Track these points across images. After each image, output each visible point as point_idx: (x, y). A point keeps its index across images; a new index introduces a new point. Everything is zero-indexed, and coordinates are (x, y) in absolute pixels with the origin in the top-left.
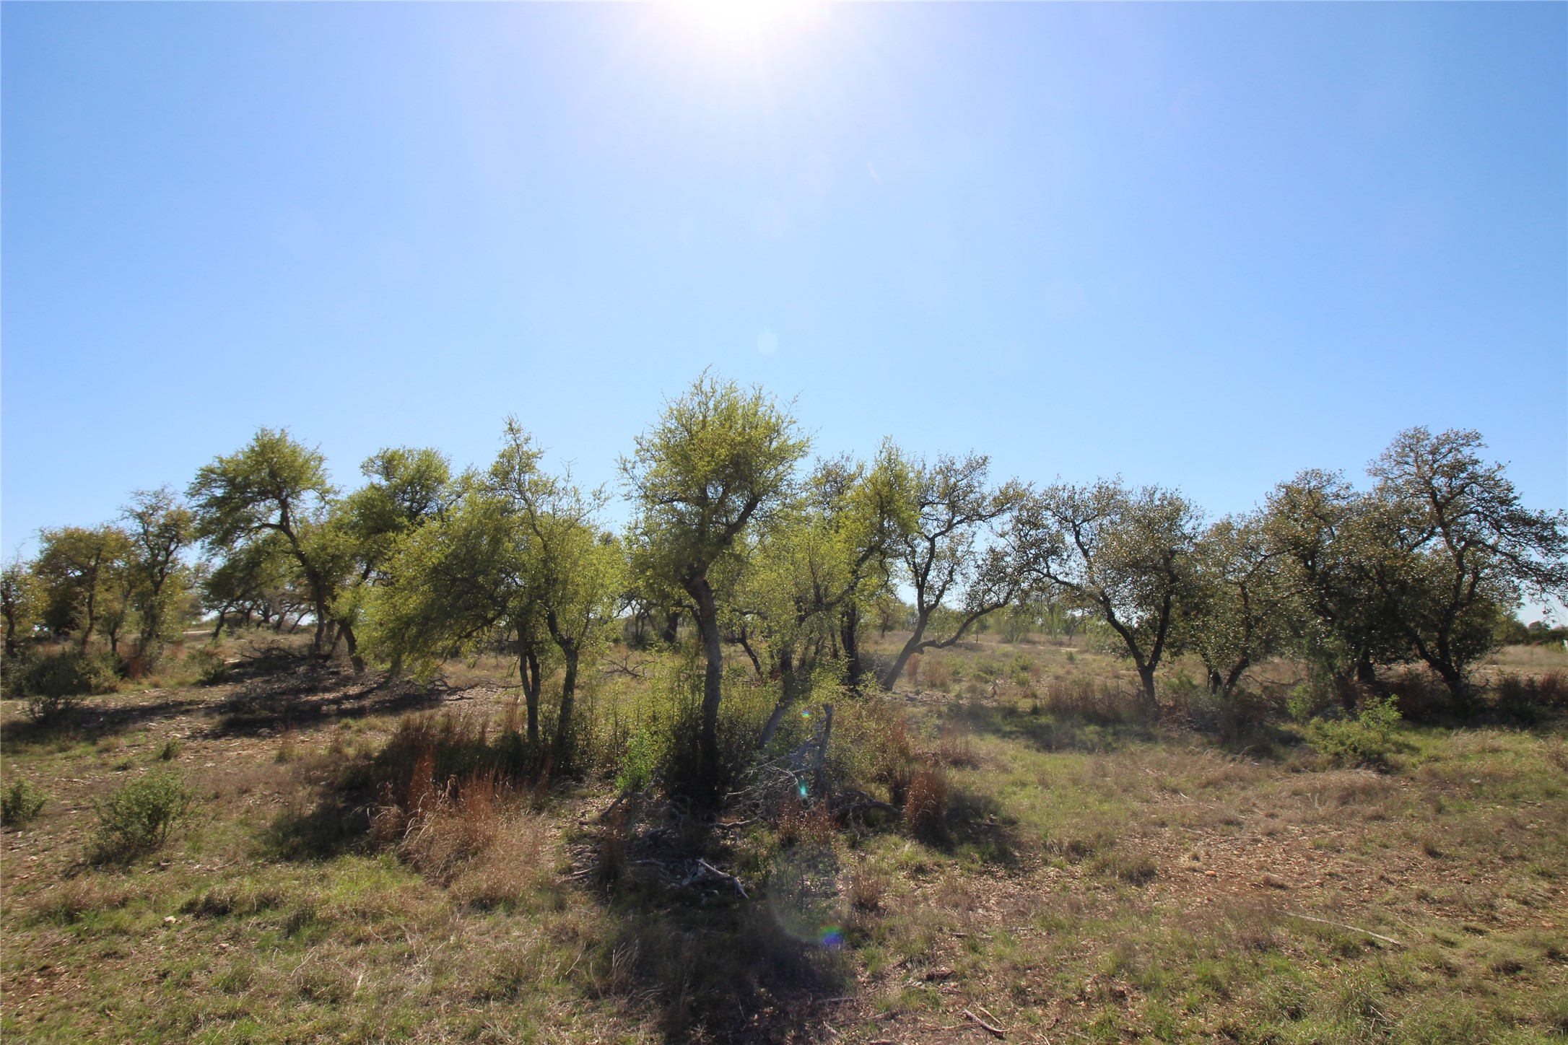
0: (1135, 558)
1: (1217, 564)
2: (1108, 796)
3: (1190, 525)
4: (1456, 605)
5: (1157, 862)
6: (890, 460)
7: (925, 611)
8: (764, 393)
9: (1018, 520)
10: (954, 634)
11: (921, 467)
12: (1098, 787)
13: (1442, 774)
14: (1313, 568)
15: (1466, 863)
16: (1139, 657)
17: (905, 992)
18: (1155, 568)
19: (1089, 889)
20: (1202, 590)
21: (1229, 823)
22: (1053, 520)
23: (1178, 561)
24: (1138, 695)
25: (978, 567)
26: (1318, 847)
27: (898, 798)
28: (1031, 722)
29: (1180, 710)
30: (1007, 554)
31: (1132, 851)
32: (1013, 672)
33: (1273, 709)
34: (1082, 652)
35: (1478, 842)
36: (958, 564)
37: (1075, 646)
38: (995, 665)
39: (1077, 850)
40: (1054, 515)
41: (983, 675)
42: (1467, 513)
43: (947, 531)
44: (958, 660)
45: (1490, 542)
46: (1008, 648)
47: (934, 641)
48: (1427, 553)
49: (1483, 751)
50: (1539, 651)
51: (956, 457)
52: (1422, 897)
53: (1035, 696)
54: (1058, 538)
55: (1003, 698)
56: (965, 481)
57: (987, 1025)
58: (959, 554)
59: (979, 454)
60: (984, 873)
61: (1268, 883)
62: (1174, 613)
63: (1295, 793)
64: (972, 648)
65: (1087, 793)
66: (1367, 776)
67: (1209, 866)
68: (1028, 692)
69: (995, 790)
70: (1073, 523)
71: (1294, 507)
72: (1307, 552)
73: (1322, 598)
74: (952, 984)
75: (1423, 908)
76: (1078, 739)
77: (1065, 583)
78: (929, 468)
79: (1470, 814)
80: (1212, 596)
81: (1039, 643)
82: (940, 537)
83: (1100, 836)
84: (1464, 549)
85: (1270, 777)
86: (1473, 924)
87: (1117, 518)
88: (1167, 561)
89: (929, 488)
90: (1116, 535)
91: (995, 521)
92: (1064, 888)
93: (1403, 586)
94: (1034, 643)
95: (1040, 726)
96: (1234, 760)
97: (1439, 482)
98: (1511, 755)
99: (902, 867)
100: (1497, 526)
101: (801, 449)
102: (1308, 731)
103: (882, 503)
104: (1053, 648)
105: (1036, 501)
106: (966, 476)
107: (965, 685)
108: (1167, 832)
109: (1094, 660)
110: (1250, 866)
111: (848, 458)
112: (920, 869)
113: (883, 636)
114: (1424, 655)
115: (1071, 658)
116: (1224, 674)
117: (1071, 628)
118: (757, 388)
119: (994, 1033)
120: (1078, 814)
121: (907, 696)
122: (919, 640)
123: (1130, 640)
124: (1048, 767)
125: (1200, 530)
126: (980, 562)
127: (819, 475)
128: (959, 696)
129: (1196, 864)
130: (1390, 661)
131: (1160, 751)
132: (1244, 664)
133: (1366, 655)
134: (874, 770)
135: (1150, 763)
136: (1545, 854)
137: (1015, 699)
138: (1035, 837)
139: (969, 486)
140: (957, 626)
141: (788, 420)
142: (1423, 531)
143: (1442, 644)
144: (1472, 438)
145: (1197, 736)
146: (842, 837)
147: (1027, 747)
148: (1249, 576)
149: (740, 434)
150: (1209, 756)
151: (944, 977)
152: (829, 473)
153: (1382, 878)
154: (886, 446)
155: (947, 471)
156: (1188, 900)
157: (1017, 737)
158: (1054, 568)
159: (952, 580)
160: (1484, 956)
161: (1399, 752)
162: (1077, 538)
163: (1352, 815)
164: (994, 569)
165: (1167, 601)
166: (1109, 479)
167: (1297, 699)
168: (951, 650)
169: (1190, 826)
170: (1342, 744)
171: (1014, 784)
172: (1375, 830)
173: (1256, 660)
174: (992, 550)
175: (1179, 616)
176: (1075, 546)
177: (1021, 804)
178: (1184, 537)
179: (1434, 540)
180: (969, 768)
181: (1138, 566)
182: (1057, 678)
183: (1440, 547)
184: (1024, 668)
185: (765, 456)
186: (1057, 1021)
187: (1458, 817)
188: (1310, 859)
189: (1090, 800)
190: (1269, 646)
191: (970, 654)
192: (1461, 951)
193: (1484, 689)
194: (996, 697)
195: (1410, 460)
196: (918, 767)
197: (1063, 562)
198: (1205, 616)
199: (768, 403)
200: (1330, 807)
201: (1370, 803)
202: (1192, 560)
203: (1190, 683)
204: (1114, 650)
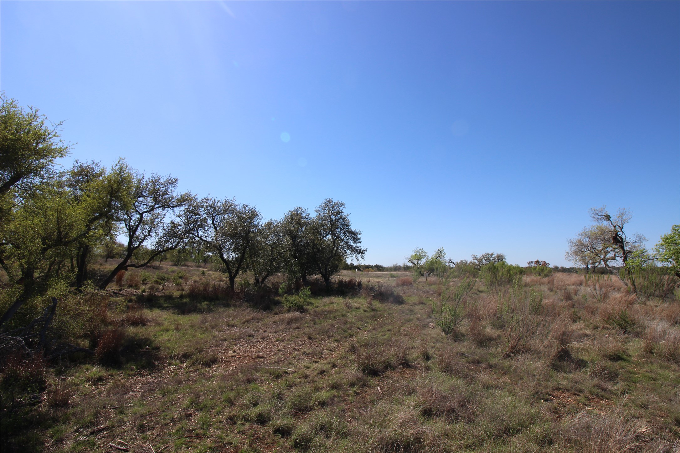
0: (235, 232)
1: (264, 238)
2: (206, 330)
3: (257, 221)
4: (331, 257)
5: (219, 356)
6: (121, 170)
7: (131, 249)
8: (39, 114)
9: (188, 210)
10: (146, 261)
11: (141, 177)
12: (202, 328)
13: (318, 312)
14: (294, 242)
15: (318, 340)
16: (230, 273)
17: (75, 444)
18: (242, 237)
19: (187, 373)
20: (257, 247)
21: (249, 336)
22: (204, 212)
23: (251, 235)
24: (227, 288)
25: (164, 230)
26: (277, 341)
27: (94, 344)
28: (178, 302)
29: (242, 294)
30: (180, 225)
31: (209, 353)
32: (175, 279)
33: (274, 292)
34: (209, 270)
35: (322, 333)
36: (154, 227)
37: (206, 268)
38: (166, 276)
39: (186, 356)
40: (204, 211)
41: (159, 280)
42: (338, 228)
43: (150, 211)
44: (147, 274)
45: (342, 238)
46: (175, 268)
47: (135, 264)
48: (327, 240)
49: (330, 303)
50: (350, 272)
51: (161, 176)
52: (304, 353)
53: (183, 290)
54: (205, 221)
55: (168, 291)
56: (164, 188)
57: (120, 447)
58: (155, 223)
59: (173, 177)
60: (137, 375)
61: (259, 357)
62: (246, 255)
63: (274, 322)
64: (156, 268)
65: (196, 331)
66: (296, 314)
67: (238, 354)
68: (180, 288)
69: (152, 334)
70: (213, 215)
71: (292, 219)
72: (294, 236)
73: (295, 253)
74: (105, 433)
75: (304, 357)
76: (198, 308)
77: (205, 241)
78: (146, 178)
79: (323, 324)
80: (261, 250)
81: (191, 266)
82: (146, 214)
83: (197, 349)
84: (336, 239)
85: (268, 317)
86: (315, 360)
87: (231, 215)
88: (247, 235)
89: (145, 188)
90: (229, 222)
91: (177, 210)
92: (176, 374)
93: (319, 250)
94: (188, 266)
95: (182, 303)
96: (256, 312)
97: (333, 217)
98: (336, 304)
99: (88, 380)
100: (344, 233)
101: (61, 153)
102: (283, 300)
103: (112, 191)
104: (196, 269)
105: (198, 203)
106: (165, 186)
107: (148, 286)
108: (226, 343)
109: (213, 274)
110: (253, 351)
111: (97, 164)
112: (100, 379)
113: (106, 261)
114: (320, 273)
115: (203, 273)
116: (260, 279)
117: (206, 260)
118: (34, 110)
119: (124, 450)
120: (189, 341)
121: (113, 292)
122: (125, 264)
123: (228, 266)
124: (181, 322)
125: (261, 224)
126: (165, 228)
127: (76, 170)
128: (144, 291)
129: (234, 354)
130: (312, 274)
131: (231, 311)
132: (268, 275)
133: (305, 273)
134: (82, 332)
135: (226, 316)
136: (338, 334)
137: (173, 291)
138: (166, 354)
139: (166, 191)
140: (148, 257)
141: (53, 134)
142: (326, 232)
143: (326, 269)
144: (343, 205)
145: (246, 303)
146: (52, 370)
147: (174, 313)
148: (275, 243)
149: (12, 134)
150: (248, 311)
151: (101, 430)
152: (83, 170)
153: (294, 349)
154: (120, 162)
155: (155, 182)
156: (227, 369)
157: (170, 309)
158: (201, 233)
159: (150, 235)
160: (316, 370)
161: (308, 305)
162: (213, 222)
163: (291, 327)
164: (173, 232)
165: (244, 250)
166: (230, 198)
167: (282, 287)
168: (144, 269)
169: (235, 339)
170: (292, 303)
171: (163, 331)
172: (295, 333)
173: (272, 274)
174: (172, 223)
175: (248, 256)
176: (212, 225)
177: (163, 340)
178: (254, 226)
179: (329, 235)
180: (140, 326)
181: (235, 235)
182: (195, 282)
183: (330, 238)
184: (181, 278)
185: (31, 151)
186: (158, 435)
187: (319, 325)
188: (274, 345)
189: (197, 334)
190: (277, 269)
191: (155, 271)
192: (310, 370)
193: (334, 284)
194: (164, 291)
195: (327, 209)
196: (110, 328)
197: (205, 231)
198: (257, 257)
199: (40, 120)
200: (284, 326)
201: (296, 323)
202: (255, 235)
203: (248, 283)
204: (221, 270)
